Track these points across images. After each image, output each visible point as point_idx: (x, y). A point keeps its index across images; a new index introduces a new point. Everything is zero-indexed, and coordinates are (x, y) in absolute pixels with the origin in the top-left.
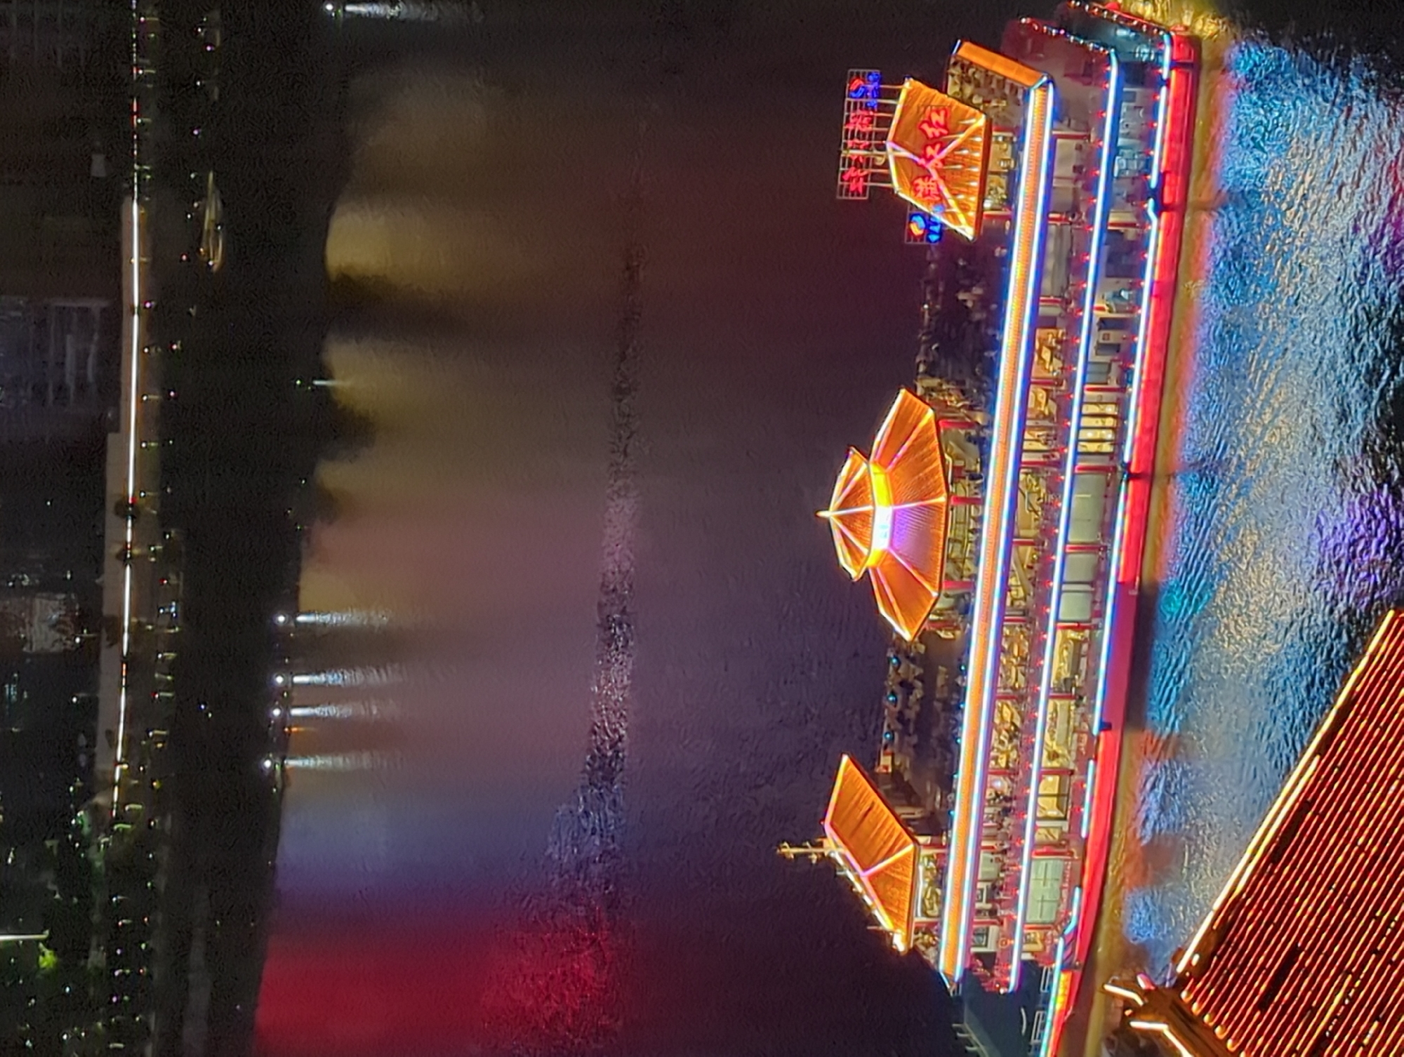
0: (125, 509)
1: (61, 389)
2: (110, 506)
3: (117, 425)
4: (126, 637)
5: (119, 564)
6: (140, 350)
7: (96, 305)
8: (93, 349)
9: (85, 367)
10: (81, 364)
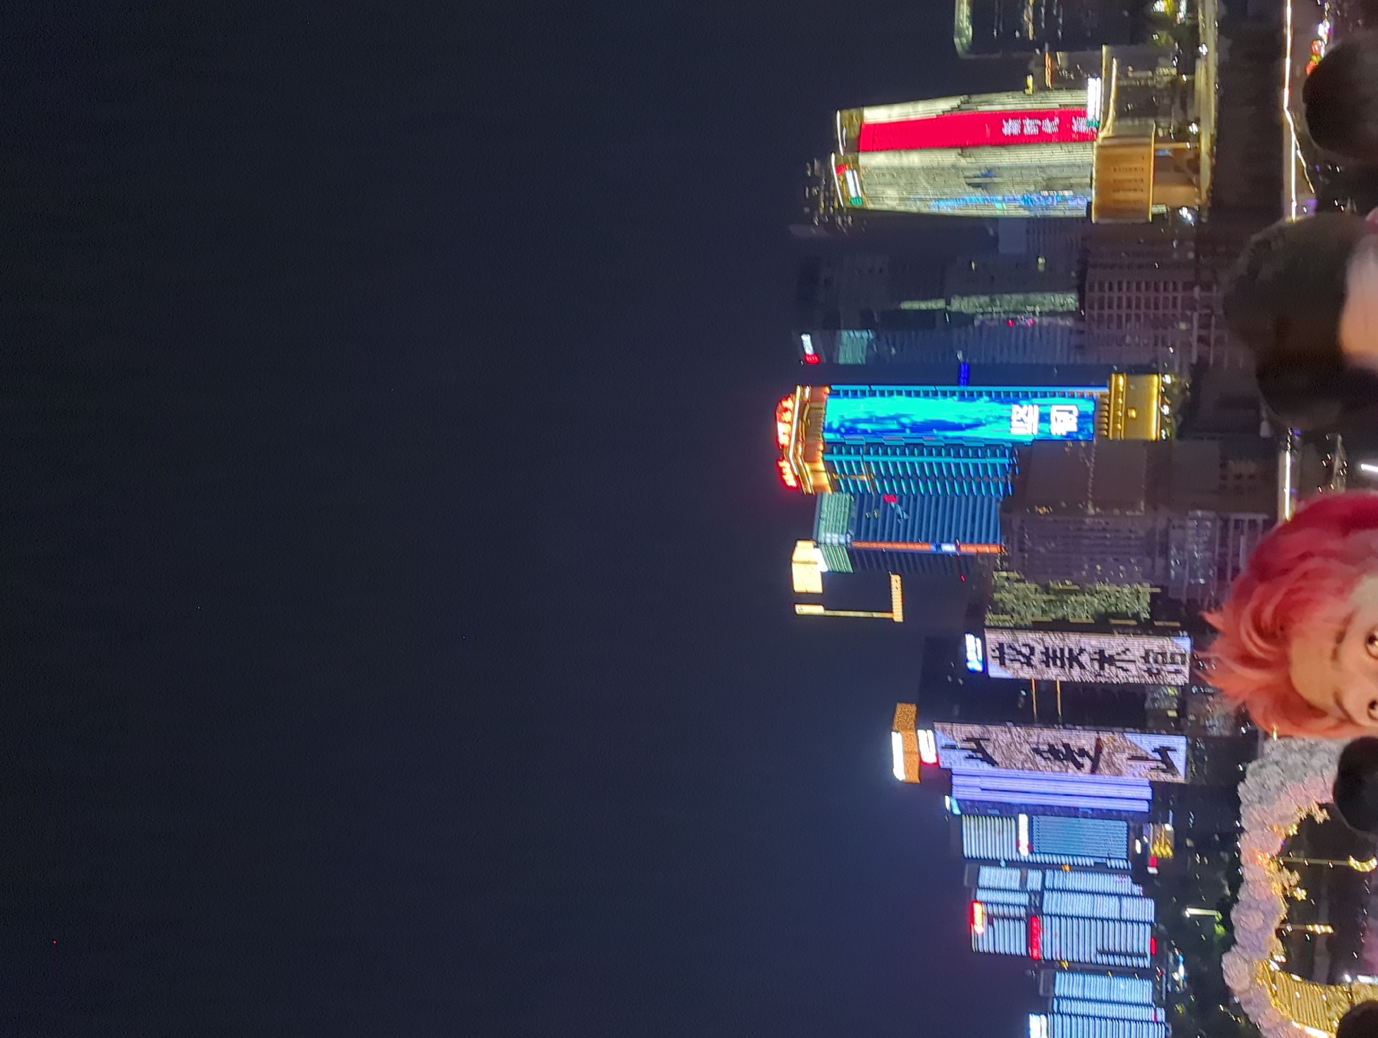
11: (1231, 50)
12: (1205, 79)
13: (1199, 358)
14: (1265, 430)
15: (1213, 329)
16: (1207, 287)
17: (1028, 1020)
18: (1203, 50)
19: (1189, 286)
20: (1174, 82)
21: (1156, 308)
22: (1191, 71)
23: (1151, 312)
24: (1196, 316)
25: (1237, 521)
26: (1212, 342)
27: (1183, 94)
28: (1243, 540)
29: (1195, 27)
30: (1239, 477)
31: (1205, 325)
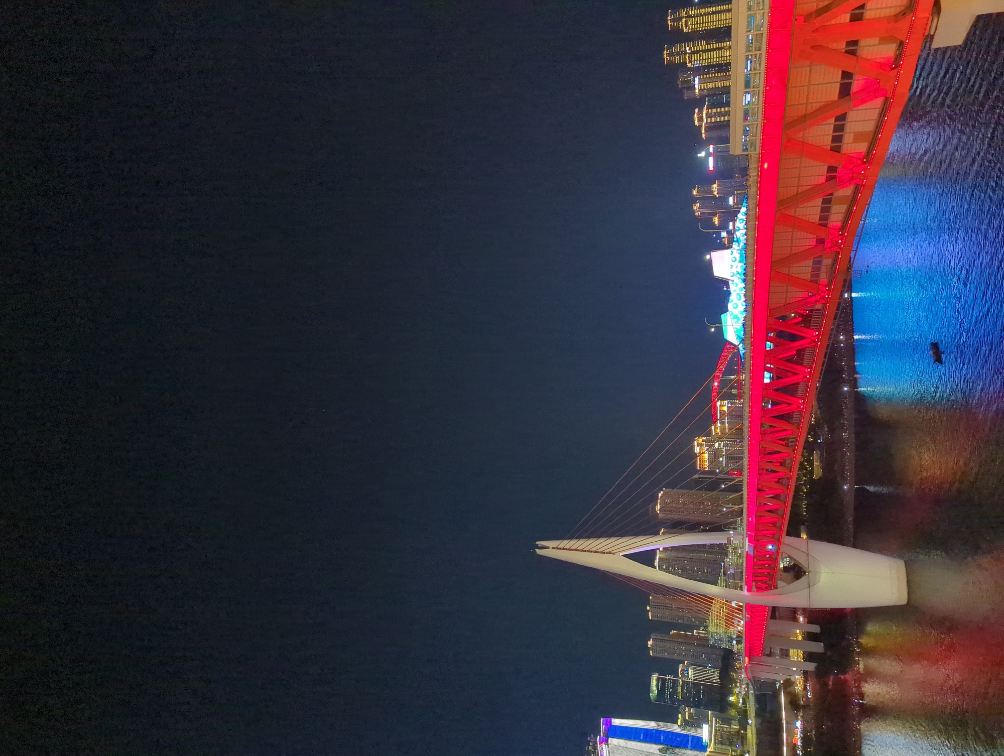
11: (761, 724)
12: (751, 734)
18: (750, 721)
20: (738, 732)
22: (745, 730)
27: (743, 738)
29: (746, 711)
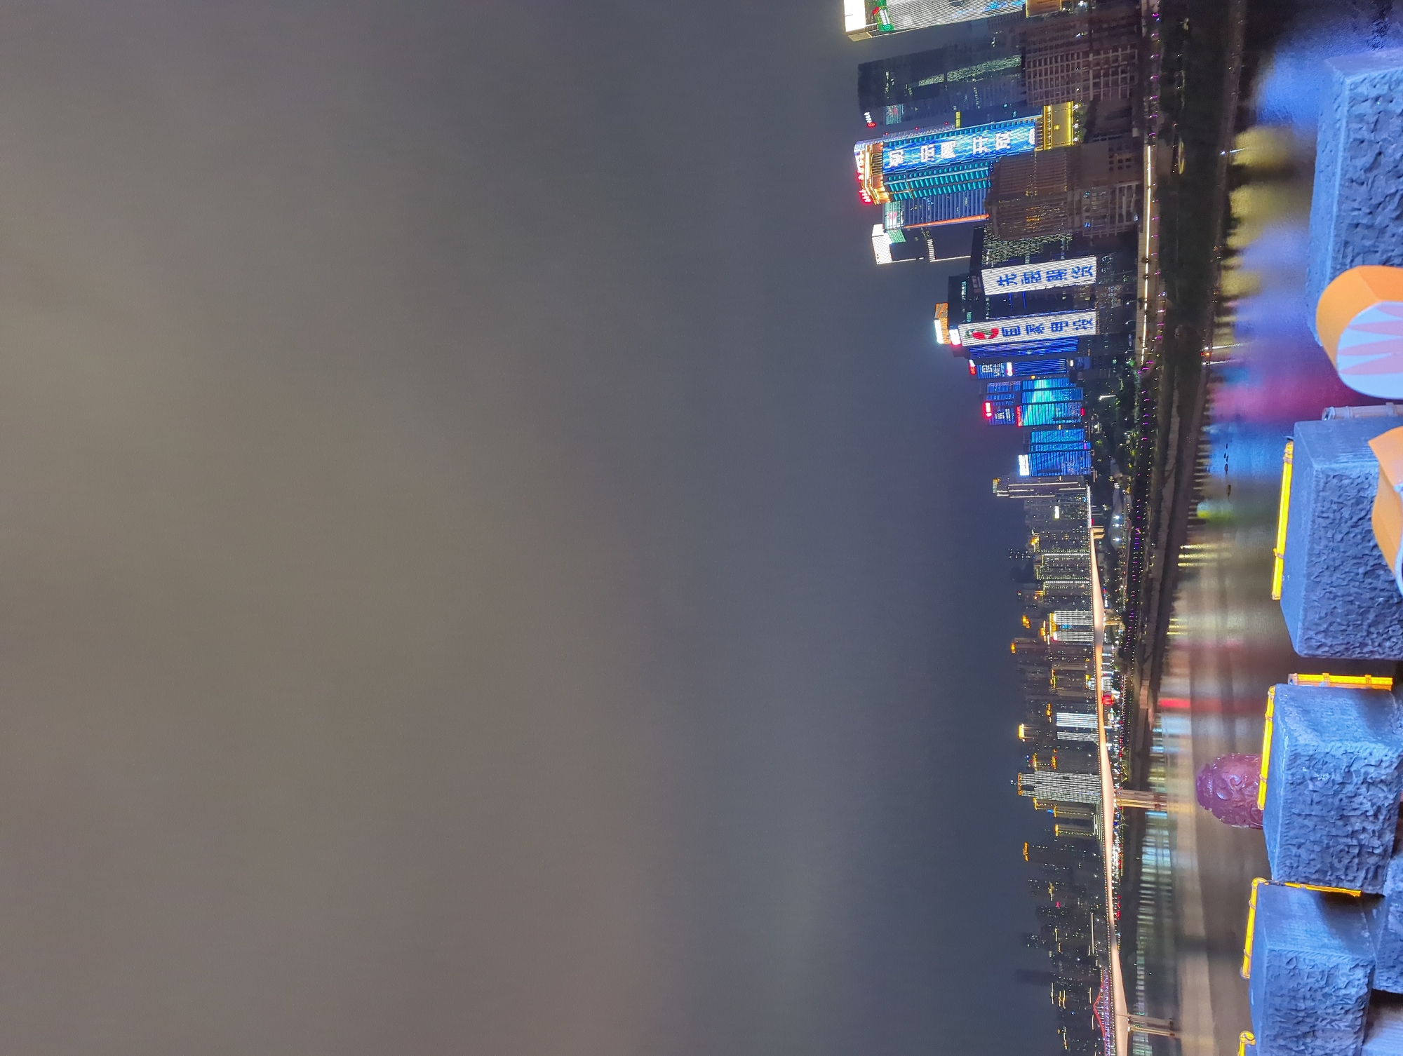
0: (1144, 260)
1: (1121, 215)
2: (1140, 259)
3: (1142, 230)
4: (1146, 305)
5: (1143, 280)
6: (1151, 201)
7: (1134, 184)
8: (1133, 200)
9: (1130, 207)
10: (1129, 206)
13: (1094, 96)
14: (1135, 133)
15: (1102, 78)
16: (1097, 53)
17: (1018, 458)
19: (1086, 54)
21: (1068, 71)
23: (1065, 74)
24: (1091, 71)
25: (1121, 189)
26: (1102, 86)
28: (1124, 198)
30: (1120, 161)
31: (1096, 76)
